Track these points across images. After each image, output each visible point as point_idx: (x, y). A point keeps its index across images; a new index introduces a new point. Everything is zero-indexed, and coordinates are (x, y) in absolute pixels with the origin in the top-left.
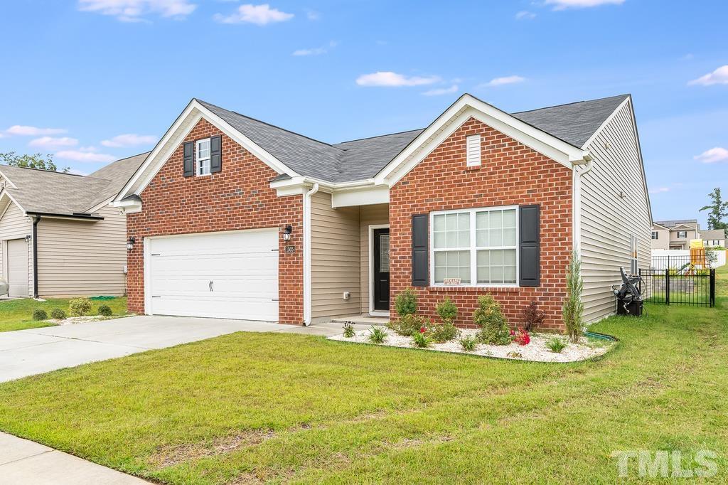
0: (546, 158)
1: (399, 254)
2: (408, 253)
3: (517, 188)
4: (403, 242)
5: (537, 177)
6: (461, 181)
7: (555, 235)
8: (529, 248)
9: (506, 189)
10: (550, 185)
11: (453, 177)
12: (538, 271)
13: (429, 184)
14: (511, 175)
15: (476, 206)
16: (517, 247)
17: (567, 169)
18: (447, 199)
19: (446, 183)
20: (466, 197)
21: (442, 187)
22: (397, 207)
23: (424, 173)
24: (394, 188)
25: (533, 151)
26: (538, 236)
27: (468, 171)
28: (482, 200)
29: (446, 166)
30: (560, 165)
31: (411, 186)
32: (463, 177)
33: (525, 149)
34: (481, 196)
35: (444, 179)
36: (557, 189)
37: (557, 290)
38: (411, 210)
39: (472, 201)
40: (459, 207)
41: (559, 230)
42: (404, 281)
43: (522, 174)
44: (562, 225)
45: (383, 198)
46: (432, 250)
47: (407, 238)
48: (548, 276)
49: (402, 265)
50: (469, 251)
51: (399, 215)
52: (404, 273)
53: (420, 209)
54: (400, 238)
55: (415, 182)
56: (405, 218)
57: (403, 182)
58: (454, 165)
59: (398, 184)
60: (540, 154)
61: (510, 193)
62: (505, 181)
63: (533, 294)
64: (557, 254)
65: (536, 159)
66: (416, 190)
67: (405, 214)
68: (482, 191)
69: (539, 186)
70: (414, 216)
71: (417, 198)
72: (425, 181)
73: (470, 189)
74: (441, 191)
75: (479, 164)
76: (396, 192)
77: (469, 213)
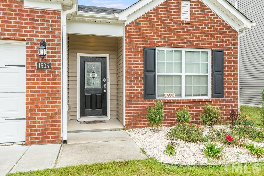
0: (226, 24)
1: (133, 75)
2: (140, 76)
3: (211, 39)
4: (136, 67)
5: (222, 34)
6: (178, 29)
7: (230, 68)
8: (218, 76)
9: (205, 39)
10: (228, 40)
11: (173, 26)
12: (222, 89)
13: (156, 28)
14: (208, 31)
15: (188, 47)
16: (209, 75)
17: (236, 32)
18: (169, 40)
19: (168, 28)
20: (182, 40)
21: (165, 31)
22: (131, 41)
23: (153, 19)
24: (129, 25)
25: (220, 18)
26: (222, 68)
27: (183, 23)
28: (191, 43)
29: (168, 17)
30: (233, 30)
31: (143, 27)
32: (179, 26)
33: (215, 16)
34: (191, 41)
35: (167, 26)
36: (231, 43)
37: (231, 100)
38: (143, 44)
39: (185, 43)
40: (177, 47)
41: (232, 66)
42: (136, 96)
43: (214, 31)
44: (234, 63)
45: (119, 32)
46: (157, 74)
47: (139, 64)
48: (227, 92)
49: (135, 84)
50: (180, 76)
51: (133, 47)
52: (137, 90)
53: (149, 44)
54: (134, 64)
55: (146, 24)
56: (137, 50)
57: (136, 23)
58: (174, 18)
59: (132, 23)
60: (223, 21)
61: (207, 41)
62: (205, 33)
63: (219, 102)
64: (231, 79)
65: (221, 24)
66: (147, 30)
67: (138, 47)
68: (191, 38)
69: (222, 40)
70: (145, 49)
71: (147, 36)
72: (154, 25)
73: (184, 35)
74: (165, 34)
75: (189, 20)
76: (131, 29)
77: (181, 51)
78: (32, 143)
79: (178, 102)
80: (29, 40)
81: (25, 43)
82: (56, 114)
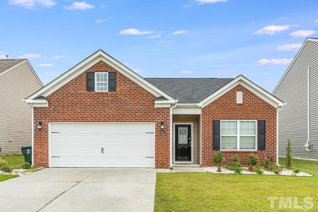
0: (268, 103)
1: (206, 136)
2: (210, 137)
3: (257, 114)
4: (208, 132)
5: (264, 110)
6: (234, 108)
7: (271, 132)
8: (262, 136)
9: (253, 114)
10: (269, 114)
11: (231, 107)
12: (265, 145)
13: (220, 108)
14: (255, 109)
15: (241, 119)
16: (256, 136)
17: (275, 109)
18: (229, 115)
19: (228, 109)
20: (237, 115)
21: (226, 110)
22: (205, 117)
23: (219, 104)
24: (204, 108)
25: (263, 100)
26: (265, 132)
27: (238, 105)
28: (243, 117)
29: (228, 102)
30: (273, 107)
31: (212, 108)
32: (235, 107)
33: (260, 99)
34: (243, 115)
35: (227, 107)
36: (272, 115)
37: (271, 152)
38: (212, 118)
39: (239, 117)
40: (234, 119)
41: (272, 130)
42: (208, 148)
43: (259, 109)
44: (273, 128)
45: (199, 112)
46: (221, 135)
47: (210, 130)
48: (268, 147)
49: (208, 142)
50: (236, 137)
51: (206, 120)
52: (208, 145)
53: (216, 118)
54: (207, 130)
55: (214, 107)
56: (209, 122)
57: (208, 107)
58: (232, 102)
59: (206, 107)
60: (266, 102)
61: (254, 115)
62: (253, 110)
63: (263, 153)
64: (271, 138)
65: (264, 104)
66: (215, 110)
67: (209, 120)
68: (243, 114)
69: (265, 114)
70: (213, 121)
71: (215, 113)
72: (219, 107)
73: (238, 112)
74: (226, 112)
75: (242, 103)
76: (205, 110)
77: (237, 122)
78: (158, 168)
79: (234, 152)
80: (156, 122)
81: (155, 123)
82: (168, 155)
